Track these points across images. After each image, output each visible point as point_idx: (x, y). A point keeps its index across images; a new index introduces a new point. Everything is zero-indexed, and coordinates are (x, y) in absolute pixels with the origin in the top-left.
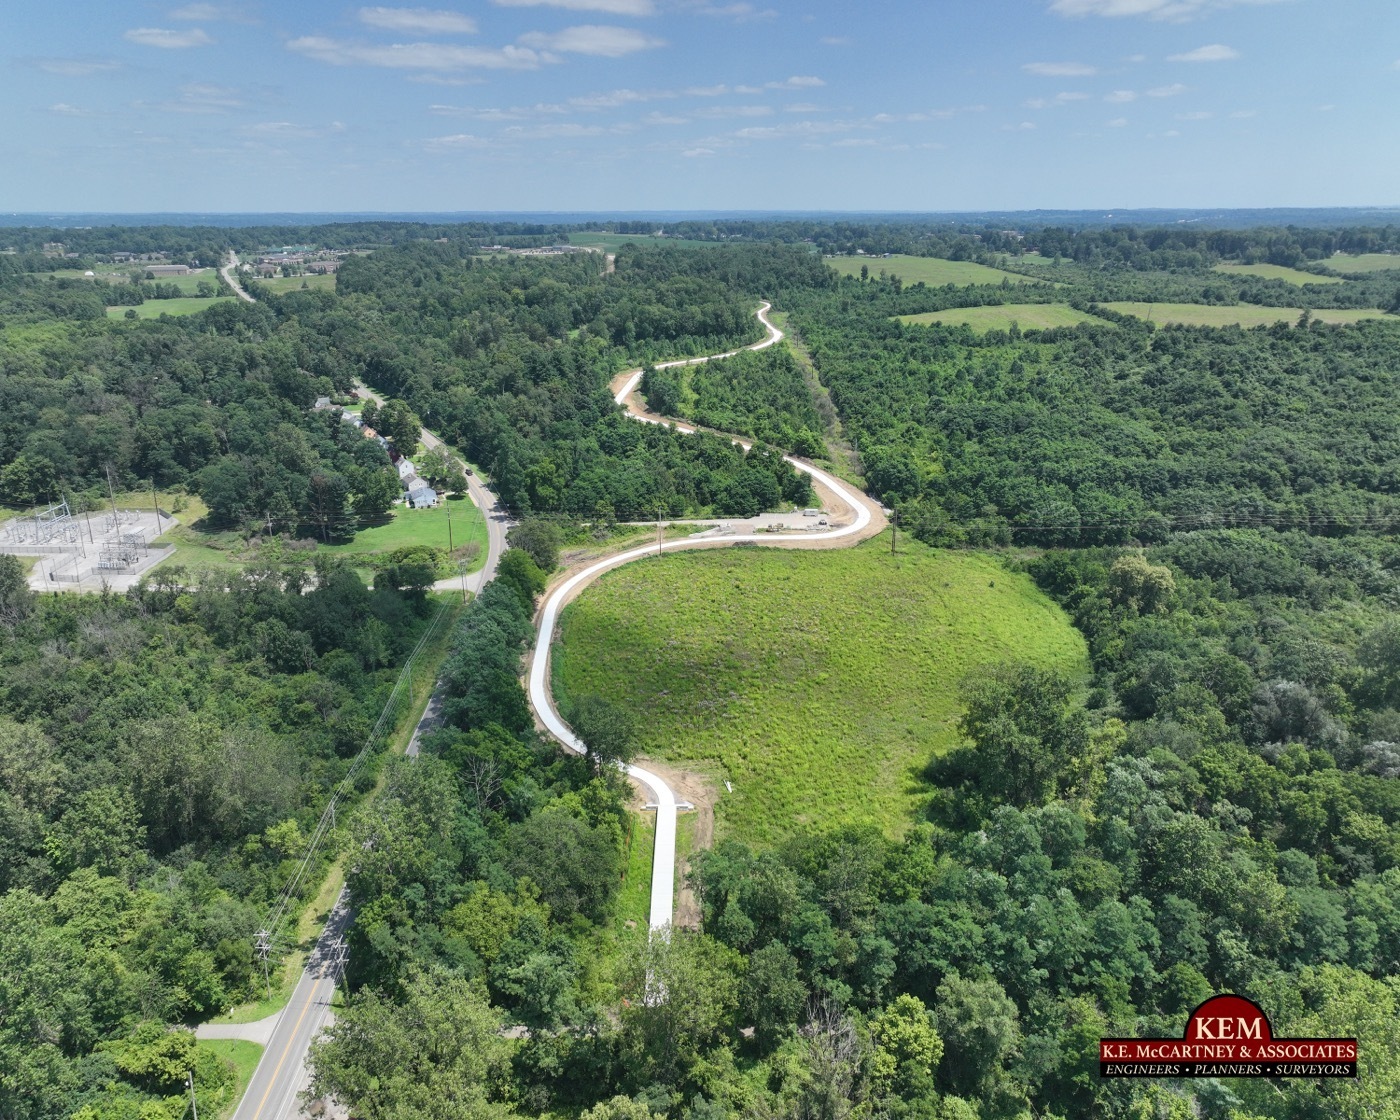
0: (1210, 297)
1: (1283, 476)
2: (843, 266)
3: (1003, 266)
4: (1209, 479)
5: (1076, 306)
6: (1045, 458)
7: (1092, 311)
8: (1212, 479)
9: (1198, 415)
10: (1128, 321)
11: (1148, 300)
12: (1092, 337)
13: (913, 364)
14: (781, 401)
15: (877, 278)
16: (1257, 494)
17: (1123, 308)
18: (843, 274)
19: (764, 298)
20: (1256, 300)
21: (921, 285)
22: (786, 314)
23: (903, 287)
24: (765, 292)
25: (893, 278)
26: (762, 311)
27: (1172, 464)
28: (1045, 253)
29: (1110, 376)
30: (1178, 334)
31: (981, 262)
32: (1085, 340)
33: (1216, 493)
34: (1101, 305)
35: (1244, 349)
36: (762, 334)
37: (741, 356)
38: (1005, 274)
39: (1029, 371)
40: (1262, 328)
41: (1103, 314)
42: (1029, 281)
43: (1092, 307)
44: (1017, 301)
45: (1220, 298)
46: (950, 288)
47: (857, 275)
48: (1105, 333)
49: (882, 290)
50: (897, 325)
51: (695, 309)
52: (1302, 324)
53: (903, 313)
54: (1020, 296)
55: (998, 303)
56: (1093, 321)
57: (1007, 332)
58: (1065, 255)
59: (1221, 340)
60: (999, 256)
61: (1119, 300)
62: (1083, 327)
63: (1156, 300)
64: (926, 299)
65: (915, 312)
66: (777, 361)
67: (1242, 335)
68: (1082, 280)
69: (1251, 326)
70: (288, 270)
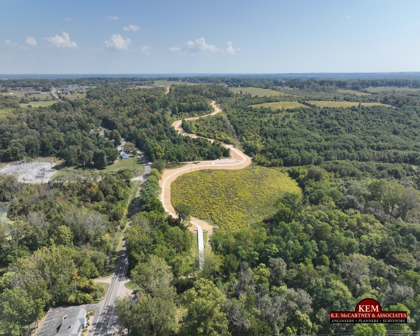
0: (336, 99)
1: (353, 147)
2: (235, 90)
3: (279, 90)
4: (334, 147)
5: (299, 102)
6: (292, 143)
7: (304, 103)
8: (335, 147)
9: (332, 131)
10: (313, 106)
11: (319, 100)
12: (304, 111)
13: (256, 118)
14: (221, 129)
15: (245, 94)
16: (346, 151)
17: (312, 103)
18: (235, 93)
19: (213, 100)
20: (347, 100)
21: (257, 96)
22: (220, 105)
23: (252, 97)
24: (213, 98)
25: (249, 94)
26: (213, 104)
27: (325, 144)
28: (291, 87)
29: (309, 121)
30: (327, 110)
31: (273, 89)
32: (302, 111)
33: (336, 151)
34: (306, 102)
35: (344, 114)
36: (213, 110)
37: (209, 116)
38: (280, 93)
39: (287, 120)
40: (348, 108)
41: (307, 104)
42: (287, 95)
43: (304, 102)
44: (284, 100)
45: (338, 99)
46: (265, 97)
47: (239, 93)
48: (307, 110)
49: (246, 98)
50: (251, 108)
51: (195, 103)
52: (359, 106)
53: (252, 104)
54: (285, 99)
55: (279, 101)
56: (304, 106)
57: (281, 109)
58: (297, 87)
59: (338, 111)
60: (278, 87)
61: (311, 100)
62: (301, 108)
63: (321, 100)
64: (259, 100)
65: (255, 104)
66: (218, 118)
67: (343, 110)
68: (301, 94)
69: (346, 107)
70: (72, 92)
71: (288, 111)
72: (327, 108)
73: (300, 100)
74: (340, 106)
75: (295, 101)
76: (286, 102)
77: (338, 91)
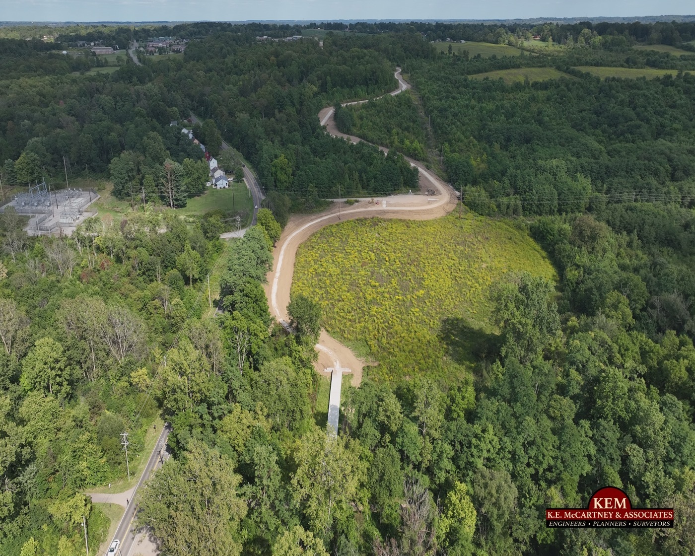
0: (630, 63)
2: (439, 46)
3: (522, 47)
5: (559, 68)
10: (588, 75)
11: (597, 65)
12: (567, 86)
15: (456, 53)
18: (439, 51)
19: (398, 65)
20: (653, 64)
22: (409, 75)
23: (470, 57)
24: (398, 62)
25: (464, 54)
26: (397, 73)
29: (575, 110)
30: (612, 83)
31: (510, 44)
32: (563, 87)
34: (572, 68)
36: (395, 85)
37: (385, 100)
40: (657, 80)
43: (567, 69)
44: (528, 65)
45: (635, 64)
46: (494, 57)
47: (446, 51)
52: (679, 76)
54: (530, 63)
55: (518, 67)
56: (567, 76)
57: (523, 83)
59: (634, 87)
61: (581, 65)
62: (562, 80)
63: (601, 65)
64: (481, 65)
65: (475, 73)
66: (403, 103)
70: (161, 50)
71: (536, 86)
72: (614, 79)
73: (560, 65)
74: (640, 76)
75: (551, 66)
76: (533, 69)
77: (634, 47)
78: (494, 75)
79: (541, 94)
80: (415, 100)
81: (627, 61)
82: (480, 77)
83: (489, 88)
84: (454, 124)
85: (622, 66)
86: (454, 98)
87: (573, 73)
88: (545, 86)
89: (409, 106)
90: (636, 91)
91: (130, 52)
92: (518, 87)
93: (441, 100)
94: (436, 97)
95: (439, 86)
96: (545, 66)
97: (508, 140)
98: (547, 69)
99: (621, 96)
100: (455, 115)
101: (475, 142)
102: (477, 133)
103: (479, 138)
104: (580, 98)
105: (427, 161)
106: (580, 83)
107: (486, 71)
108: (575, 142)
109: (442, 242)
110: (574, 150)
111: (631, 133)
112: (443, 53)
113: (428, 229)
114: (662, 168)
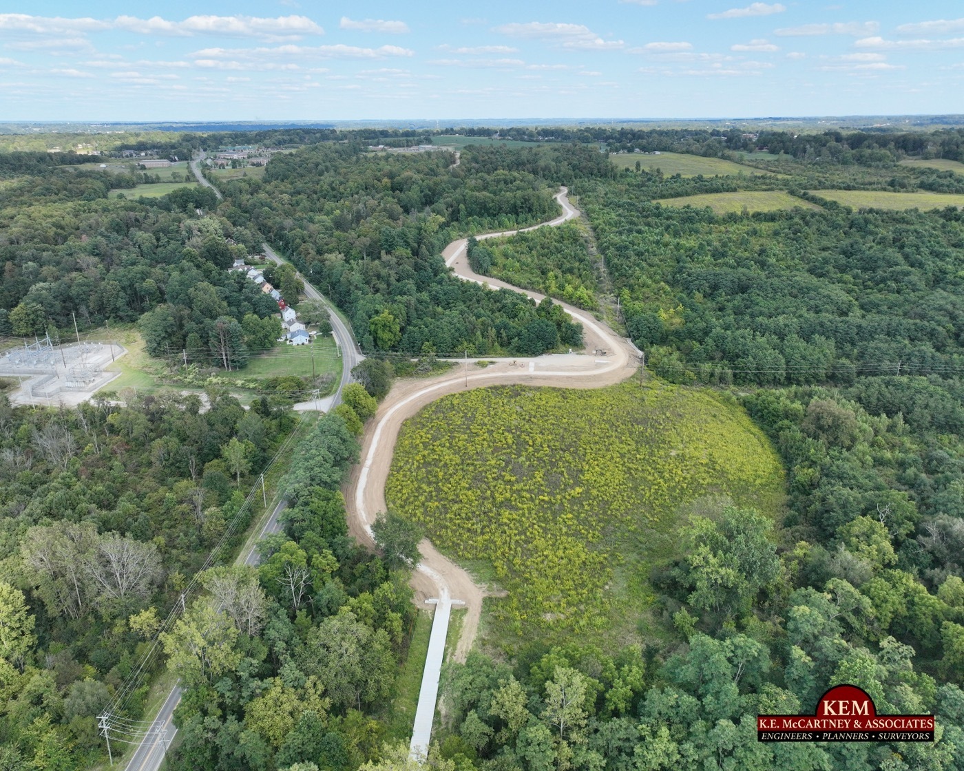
0: (895, 185)
2: (621, 160)
3: (740, 162)
5: (792, 193)
7: (805, 197)
9: (883, 280)
10: (833, 205)
11: (848, 188)
12: (803, 218)
13: (667, 238)
14: (567, 266)
15: (647, 170)
17: (828, 195)
18: (622, 167)
19: (563, 185)
20: (930, 188)
21: (678, 175)
22: (578, 197)
23: (665, 177)
24: (564, 181)
25: (658, 170)
26: (561, 197)
27: (860, 320)
28: (773, 152)
29: (815, 246)
30: (870, 216)
31: (724, 157)
32: (797, 220)
34: (812, 193)
35: (920, 228)
36: (558, 212)
37: (541, 230)
38: (742, 167)
39: (755, 244)
40: (936, 212)
42: (759, 173)
43: (805, 194)
44: (747, 188)
45: (903, 186)
46: (700, 178)
47: (633, 168)
48: (813, 215)
49: (649, 180)
50: (657, 208)
51: (510, 195)
53: (663, 197)
54: (753, 184)
55: (734, 190)
56: (805, 206)
57: (739, 213)
58: (786, 153)
59: (903, 220)
60: (736, 154)
61: (825, 188)
62: (797, 210)
63: (853, 188)
64: (679, 188)
65: (672, 196)
66: (568, 236)
67: (920, 216)
68: (799, 173)
69: (927, 209)
70: (235, 163)
71: (758, 217)
72: (871, 211)
73: (794, 188)
74: (911, 206)
75: (781, 189)
76: (756, 194)
77: (902, 163)
78: (699, 202)
79: (765, 227)
80: (585, 230)
81: (892, 184)
82: (677, 203)
83: (690, 218)
84: (638, 265)
85: (885, 190)
86: (639, 232)
87: (813, 200)
88: (771, 218)
89: (576, 241)
90: (904, 226)
91: (193, 165)
92: (732, 218)
93: (621, 233)
94: (614, 229)
95: (619, 215)
96: (772, 189)
97: (715, 287)
98: (776, 194)
99: (882, 232)
100: (640, 254)
101: (668, 288)
102: (670, 277)
103: (674, 283)
104: (821, 233)
105: (597, 310)
106: (821, 215)
107: (687, 194)
108: (812, 294)
109: (613, 419)
110: (812, 302)
111: (896, 281)
112: (627, 170)
113: (593, 401)
114: (940, 329)
